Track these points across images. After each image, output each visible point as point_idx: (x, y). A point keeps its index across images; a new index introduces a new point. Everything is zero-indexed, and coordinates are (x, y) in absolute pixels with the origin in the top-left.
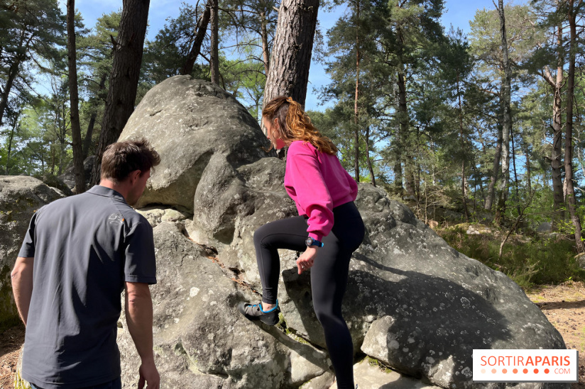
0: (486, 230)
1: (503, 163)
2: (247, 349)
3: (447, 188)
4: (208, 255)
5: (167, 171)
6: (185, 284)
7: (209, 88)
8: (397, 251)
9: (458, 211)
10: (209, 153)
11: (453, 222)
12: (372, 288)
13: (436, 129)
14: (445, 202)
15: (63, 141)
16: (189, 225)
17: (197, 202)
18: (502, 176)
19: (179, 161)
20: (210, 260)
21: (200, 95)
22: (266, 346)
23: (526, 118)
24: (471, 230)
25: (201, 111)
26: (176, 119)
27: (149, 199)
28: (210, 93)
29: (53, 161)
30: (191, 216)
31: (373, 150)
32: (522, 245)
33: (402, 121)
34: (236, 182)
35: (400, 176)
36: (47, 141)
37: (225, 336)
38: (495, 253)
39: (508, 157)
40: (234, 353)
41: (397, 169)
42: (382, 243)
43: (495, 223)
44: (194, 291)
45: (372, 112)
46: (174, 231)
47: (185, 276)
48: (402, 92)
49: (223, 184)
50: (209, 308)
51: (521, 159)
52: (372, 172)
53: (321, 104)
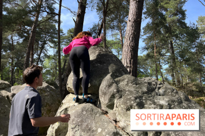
4: (104, 114)
7: (103, 50)
13: (188, 60)
14: (194, 89)
15: (56, 69)
20: (105, 116)
21: (100, 53)
28: (104, 52)
29: (53, 75)
31: (162, 69)
33: (173, 58)
34: (114, 85)
35: (173, 79)
36: (51, 69)
41: (173, 75)
45: (161, 55)
48: (172, 47)
49: (110, 86)
52: (162, 77)
53: (142, 53)
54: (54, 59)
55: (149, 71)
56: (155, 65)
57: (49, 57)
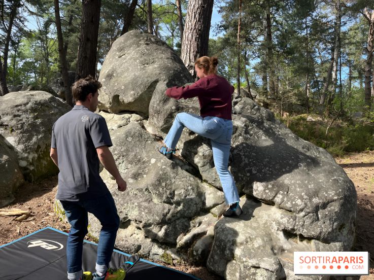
0: (319, 118)
1: (334, 74)
2: (183, 191)
3: (296, 91)
4: (158, 140)
5: (132, 92)
6: (148, 157)
7: (152, 39)
8: (263, 138)
9: (302, 105)
10: (156, 82)
11: (299, 112)
12: (249, 159)
13: (290, 52)
14: (294, 100)
15: (47, 60)
16: (146, 123)
17: (151, 110)
18: (332, 83)
19: (139, 86)
20: (159, 143)
21: (147, 44)
22: (193, 189)
23: (351, 43)
24: (309, 118)
25: (149, 55)
26: (135, 60)
27: (122, 108)
28: (153, 43)
29: (42, 73)
30: (147, 118)
31: (248, 64)
32: (341, 127)
33: (268, 46)
35: (265, 84)
36: (37, 61)
37: (171, 184)
38: (323, 133)
39: (337, 70)
40: (176, 193)
41: (264, 79)
42: (255, 133)
43: (326, 113)
44: (153, 161)
45: (249, 40)
46: (139, 127)
47: (148, 152)
48: (269, 25)
49: (165, 101)
50: (162, 169)
51: (345, 70)
52: (248, 80)
53: (215, 35)
54: (39, 38)
55: (227, 68)
56: (236, 60)
57: (29, 35)
